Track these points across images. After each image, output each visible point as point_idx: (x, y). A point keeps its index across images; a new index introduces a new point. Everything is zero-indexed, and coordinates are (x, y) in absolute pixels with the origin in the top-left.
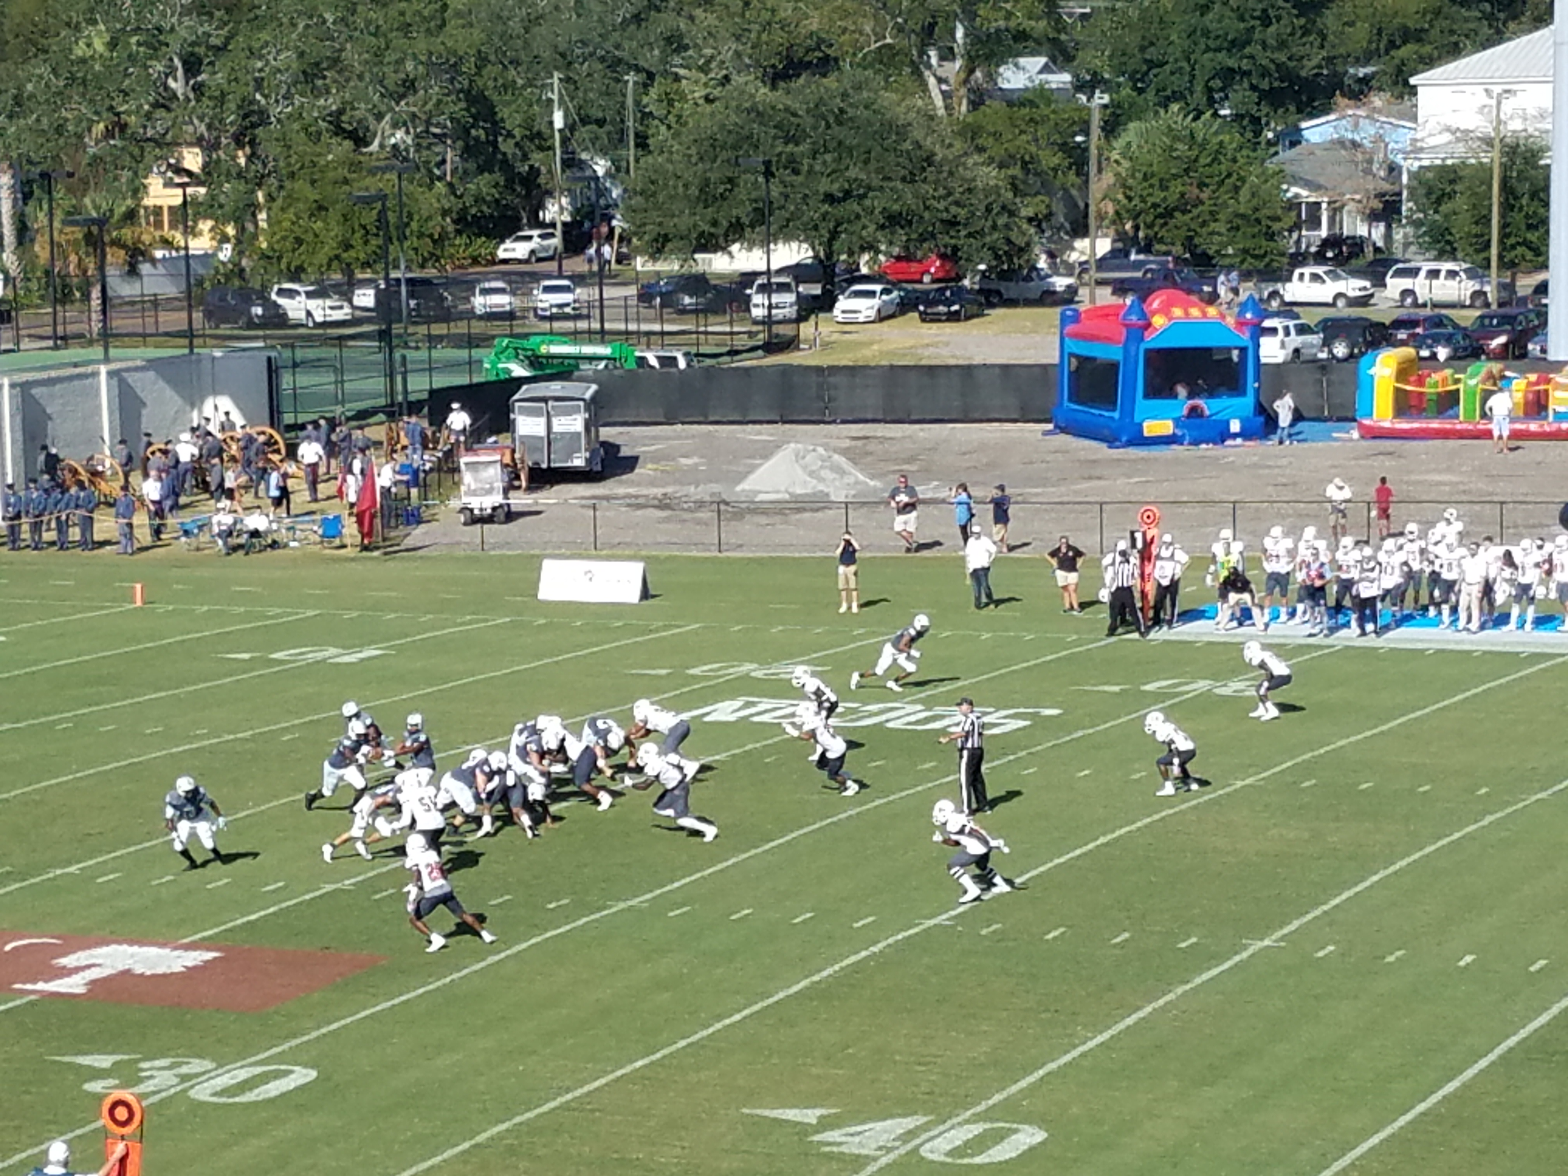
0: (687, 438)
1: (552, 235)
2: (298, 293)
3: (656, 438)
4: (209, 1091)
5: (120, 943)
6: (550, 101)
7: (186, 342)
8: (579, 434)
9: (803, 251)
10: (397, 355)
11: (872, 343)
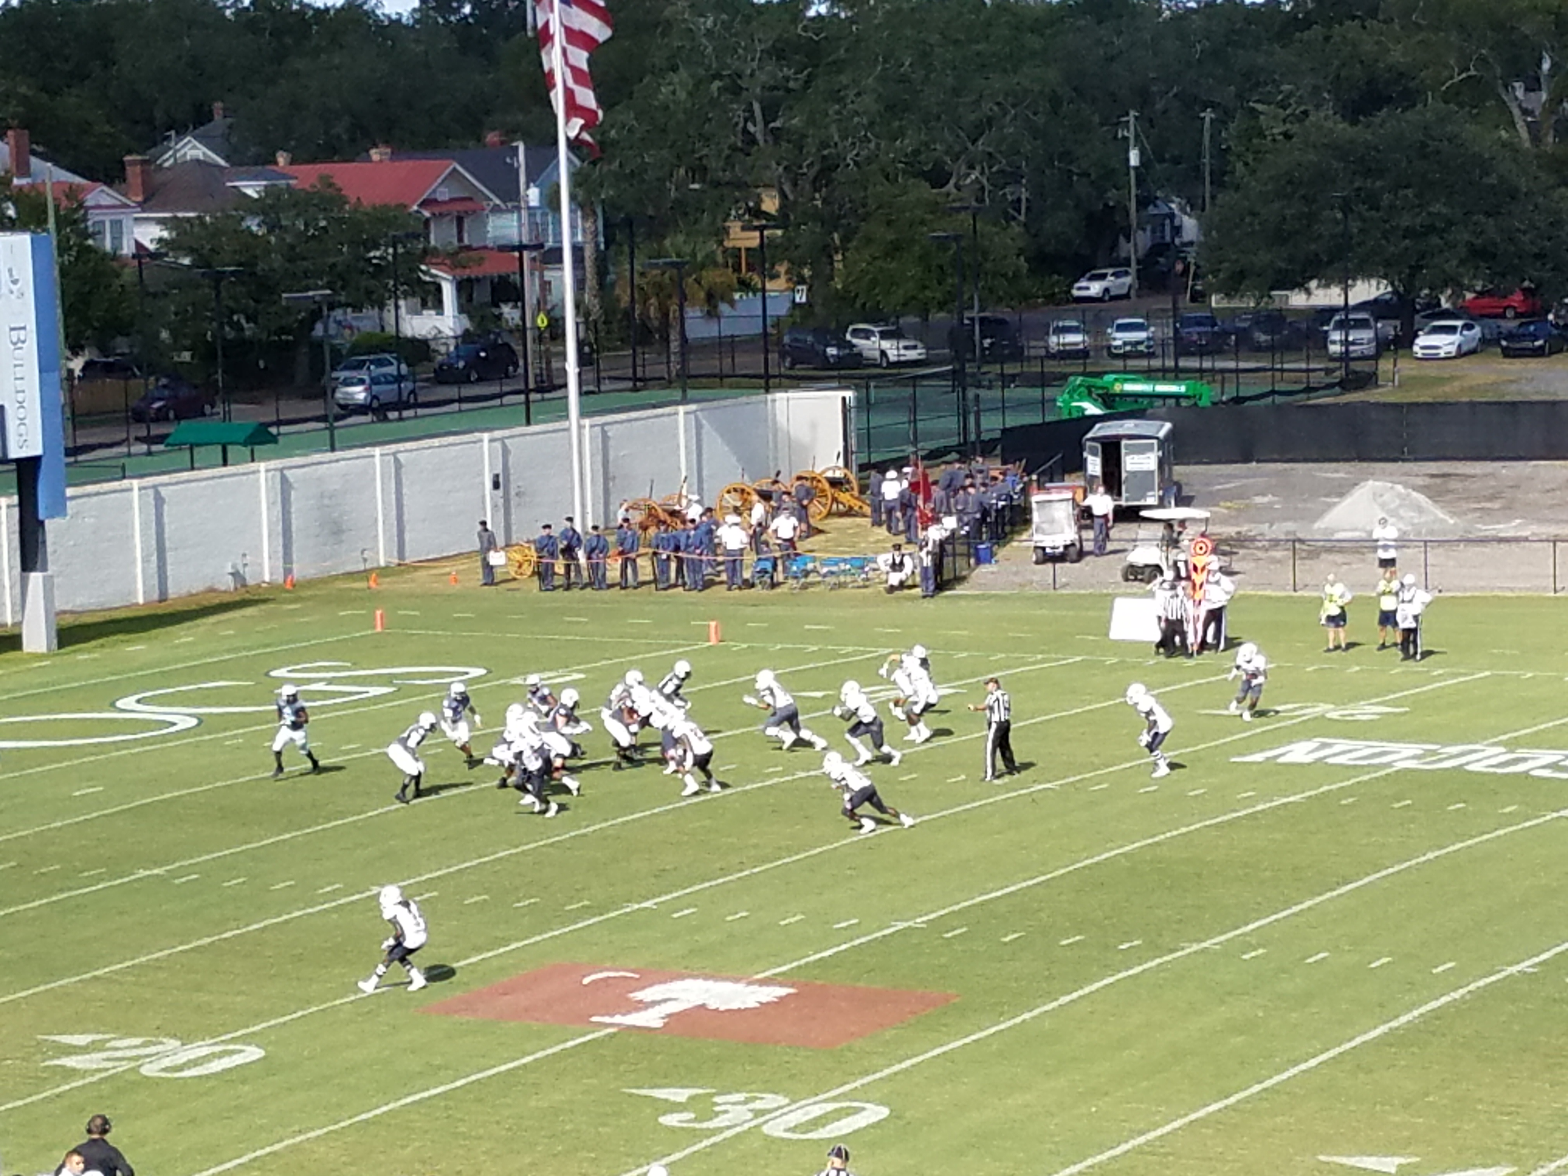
0: (1261, 476)
1: (1127, 273)
2: (872, 333)
3: (1230, 477)
4: (782, 1127)
5: (696, 977)
6: (1126, 139)
7: (762, 382)
8: (1152, 472)
9: (1382, 287)
10: (971, 393)
11: (1452, 378)
